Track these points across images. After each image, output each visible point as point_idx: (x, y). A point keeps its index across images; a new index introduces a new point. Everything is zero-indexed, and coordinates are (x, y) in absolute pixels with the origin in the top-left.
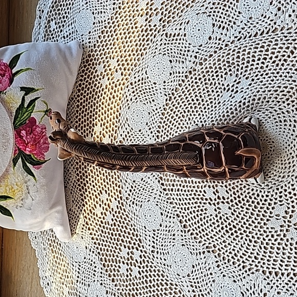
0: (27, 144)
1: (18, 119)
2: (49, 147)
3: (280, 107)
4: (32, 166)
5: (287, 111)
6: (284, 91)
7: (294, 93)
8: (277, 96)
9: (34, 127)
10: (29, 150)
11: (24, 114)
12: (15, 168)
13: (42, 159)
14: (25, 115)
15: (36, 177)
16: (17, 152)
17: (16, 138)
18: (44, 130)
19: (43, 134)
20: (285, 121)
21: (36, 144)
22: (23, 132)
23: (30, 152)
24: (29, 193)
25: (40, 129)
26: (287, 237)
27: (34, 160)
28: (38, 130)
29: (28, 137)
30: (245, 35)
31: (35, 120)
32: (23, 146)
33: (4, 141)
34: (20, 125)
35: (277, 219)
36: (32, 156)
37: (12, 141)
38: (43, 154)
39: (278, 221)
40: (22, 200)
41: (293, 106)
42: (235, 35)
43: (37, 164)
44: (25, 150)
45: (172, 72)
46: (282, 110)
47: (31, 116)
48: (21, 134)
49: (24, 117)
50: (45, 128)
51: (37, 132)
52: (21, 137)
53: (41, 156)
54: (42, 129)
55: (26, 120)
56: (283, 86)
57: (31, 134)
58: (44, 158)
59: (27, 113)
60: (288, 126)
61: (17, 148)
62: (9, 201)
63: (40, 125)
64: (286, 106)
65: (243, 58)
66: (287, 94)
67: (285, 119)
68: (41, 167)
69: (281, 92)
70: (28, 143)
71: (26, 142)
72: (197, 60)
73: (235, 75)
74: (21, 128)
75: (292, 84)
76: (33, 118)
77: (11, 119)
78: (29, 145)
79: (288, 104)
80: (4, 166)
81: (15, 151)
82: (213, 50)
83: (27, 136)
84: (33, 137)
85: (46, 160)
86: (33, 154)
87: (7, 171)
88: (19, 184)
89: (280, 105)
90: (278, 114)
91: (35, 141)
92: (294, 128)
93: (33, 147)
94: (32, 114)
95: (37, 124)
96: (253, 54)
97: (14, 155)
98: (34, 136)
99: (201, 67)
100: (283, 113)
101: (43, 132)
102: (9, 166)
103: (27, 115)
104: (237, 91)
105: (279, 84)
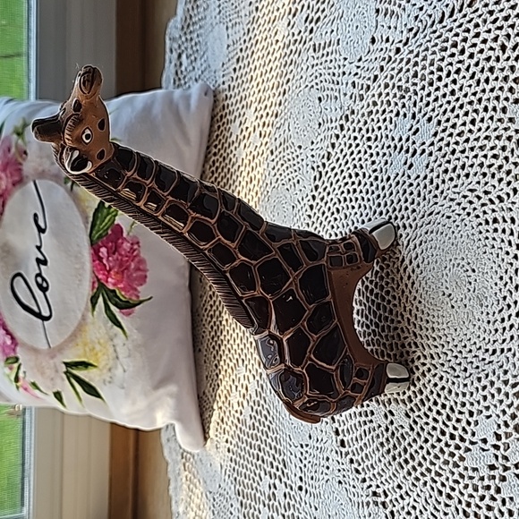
0: (109, 272)
1: (96, 228)
2: (146, 277)
4: (118, 310)
6: (496, 147)
9: (120, 241)
10: (113, 281)
11: (105, 218)
12: (95, 313)
13: (134, 298)
14: (106, 221)
15: (125, 329)
16: (96, 285)
17: (94, 261)
18: (136, 247)
19: (135, 253)
21: (123, 272)
22: (103, 250)
23: (114, 285)
24: (117, 358)
25: (129, 245)
26: (502, 495)
27: (121, 300)
28: (126, 246)
29: (110, 259)
30: (424, 23)
31: (122, 229)
32: (104, 274)
33: (77, 266)
34: (98, 238)
35: (484, 450)
36: (117, 291)
37: (88, 265)
38: (136, 290)
39: (484, 453)
40: (110, 370)
42: (409, 26)
43: (127, 306)
44: (107, 282)
45: (321, 121)
47: (116, 222)
48: (101, 254)
49: (104, 224)
50: (138, 243)
51: (125, 250)
52: (100, 259)
53: (131, 292)
54: (132, 244)
55: (107, 229)
56: (494, 135)
57: (114, 253)
58: (138, 297)
59: (108, 218)
61: (96, 279)
62: (92, 371)
63: (128, 238)
65: (423, 74)
68: (133, 312)
70: (110, 270)
71: (108, 268)
72: (355, 91)
73: (411, 115)
74: (100, 244)
76: (118, 225)
77: (86, 227)
78: (112, 272)
80: (80, 310)
81: (94, 283)
82: (377, 65)
83: (108, 257)
84: (117, 259)
85: (141, 299)
86: (118, 288)
87: (84, 318)
88: (102, 341)
91: (121, 266)
93: (119, 276)
94: (117, 218)
95: (125, 235)
96: (439, 63)
97: (93, 289)
98: (120, 258)
99: (361, 104)
101: (135, 250)
102: (86, 309)
103: (109, 220)
104: (415, 151)
105: (486, 130)
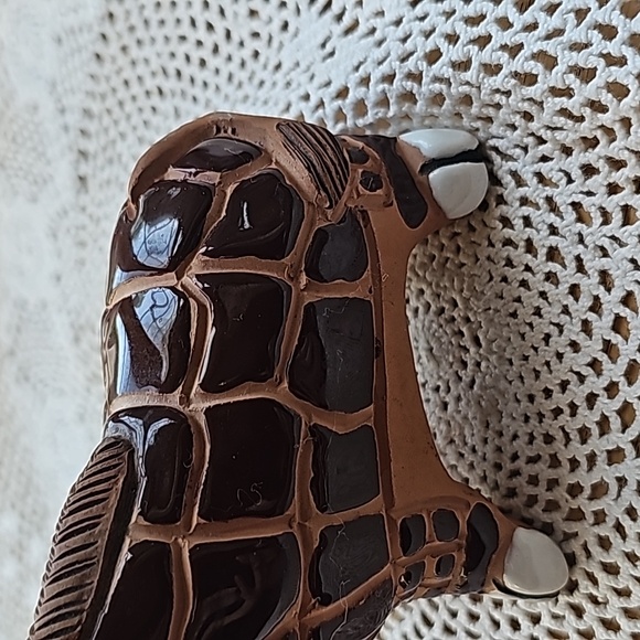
3: (544, 167)
5: (576, 206)
6: (567, 92)
7: (626, 123)
8: (533, 110)
20: (553, 254)
41: (613, 189)
46: (549, 191)
56: (566, 59)
60: (564, 288)
64: (576, 173)
66: (587, 112)
67: (554, 241)
69: (555, 92)
75: (622, 62)
79: (589, 170)
89: (545, 159)
90: (524, 201)
92: (591, 316)
100: (552, 206)
104: (355, 25)
105: (548, 37)
